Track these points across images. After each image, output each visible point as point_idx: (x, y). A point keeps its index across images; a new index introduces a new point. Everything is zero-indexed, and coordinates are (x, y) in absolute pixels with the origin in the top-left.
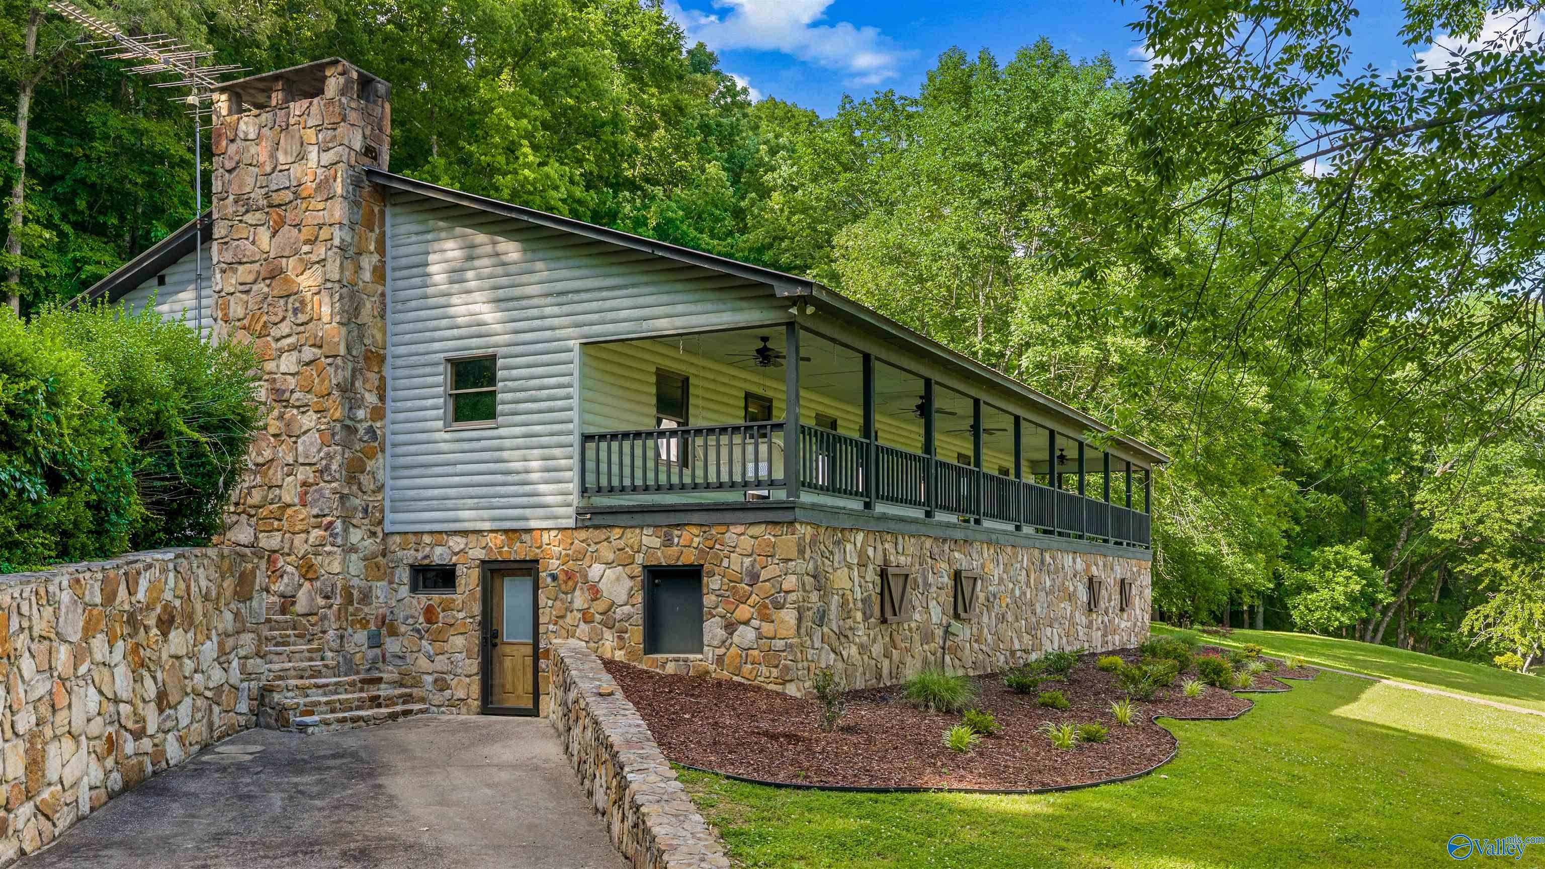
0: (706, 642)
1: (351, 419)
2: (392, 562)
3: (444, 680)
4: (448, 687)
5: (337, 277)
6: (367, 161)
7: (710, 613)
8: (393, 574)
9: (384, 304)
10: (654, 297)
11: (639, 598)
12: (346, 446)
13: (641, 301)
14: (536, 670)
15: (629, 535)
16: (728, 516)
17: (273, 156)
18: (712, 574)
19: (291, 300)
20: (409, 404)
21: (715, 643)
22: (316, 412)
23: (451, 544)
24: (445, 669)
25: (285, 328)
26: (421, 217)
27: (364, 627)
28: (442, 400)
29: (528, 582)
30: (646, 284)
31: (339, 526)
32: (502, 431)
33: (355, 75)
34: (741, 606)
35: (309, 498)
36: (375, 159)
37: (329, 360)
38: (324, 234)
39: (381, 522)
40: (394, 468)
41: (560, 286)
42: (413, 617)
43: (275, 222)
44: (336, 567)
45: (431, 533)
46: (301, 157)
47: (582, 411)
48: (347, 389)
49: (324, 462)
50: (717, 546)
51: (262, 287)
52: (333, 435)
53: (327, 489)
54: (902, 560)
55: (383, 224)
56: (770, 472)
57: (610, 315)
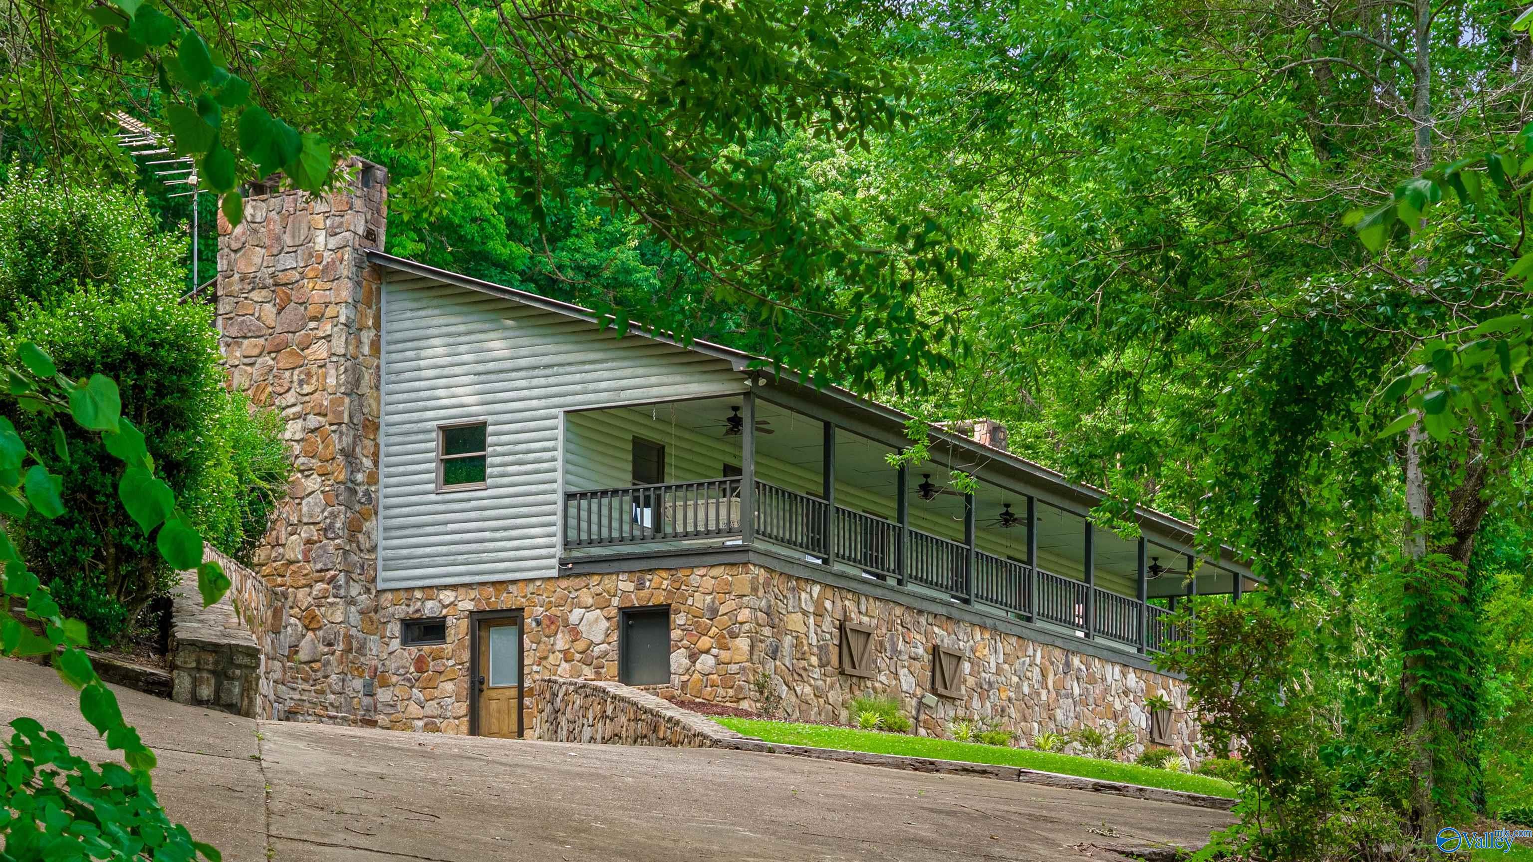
0: (673, 671)
1: (352, 482)
2: (384, 617)
3: (434, 723)
4: (438, 730)
5: (343, 351)
6: (368, 243)
7: (676, 645)
8: (385, 629)
9: (379, 375)
10: (631, 370)
11: (615, 637)
12: (348, 506)
13: (618, 373)
14: (521, 707)
15: (607, 581)
16: (692, 560)
17: (279, 238)
18: (678, 612)
19: (296, 372)
20: (401, 469)
21: (680, 671)
22: (320, 475)
23: (441, 597)
24: (436, 713)
25: (290, 398)
26: (415, 295)
27: (360, 675)
28: (434, 464)
29: (513, 630)
30: (625, 358)
31: (341, 577)
32: (489, 492)
33: (360, 165)
34: (703, 638)
35: (313, 554)
36: (374, 240)
37: (334, 428)
38: (330, 311)
39: (374, 580)
40: (386, 529)
41: (546, 360)
42: (403, 667)
43: (281, 299)
44: (338, 617)
45: (422, 588)
46: (309, 240)
47: (566, 473)
48: (349, 455)
49: (328, 521)
50: (683, 587)
51: (267, 360)
52: (337, 496)
53: (331, 546)
54: (865, 619)
55: (379, 302)
56: (729, 522)
57: (591, 386)
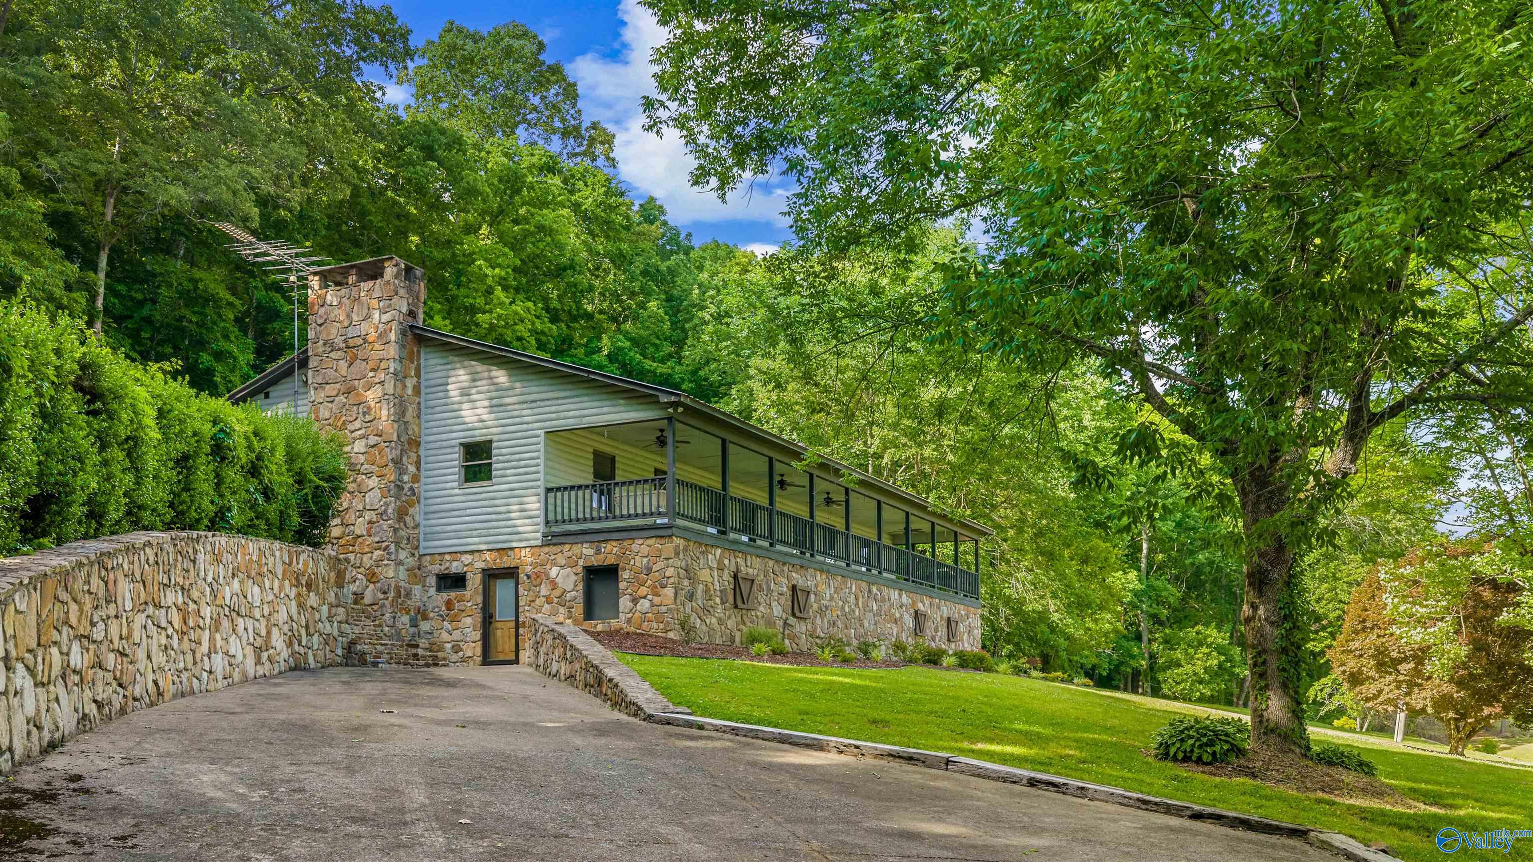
0: (620, 611)
1: (400, 481)
2: (425, 572)
3: (459, 645)
4: (461, 650)
5: (391, 392)
6: (410, 319)
7: (623, 593)
8: (425, 581)
9: (419, 409)
10: (589, 403)
11: (581, 586)
12: (397, 498)
13: (581, 405)
14: (517, 635)
15: (575, 548)
16: (634, 534)
17: (348, 316)
18: (624, 569)
19: (361, 407)
20: (436, 472)
21: (626, 611)
22: (378, 477)
23: (463, 559)
24: (459, 639)
25: (357, 424)
26: (444, 354)
27: (407, 613)
28: (457, 469)
29: (511, 583)
30: (586, 395)
31: (393, 547)
32: (495, 488)
33: (403, 266)
34: (642, 587)
35: (373, 530)
36: (415, 317)
37: (387, 444)
38: (383, 365)
39: (417, 548)
40: (426, 513)
41: (531, 397)
42: (438, 607)
43: (351, 357)
44: (391, 574)
45: (450, 553)
46: (368, 317)
47: (546, 474)
48: (397, 462)
49: (383, 508)
50: (627, 552)
51: (342, 398)
52: (389, 491)
53: (385, 525)
54: (750, 571)
55: (419, 359)
56: (659, 507)
57: (563, 414)
